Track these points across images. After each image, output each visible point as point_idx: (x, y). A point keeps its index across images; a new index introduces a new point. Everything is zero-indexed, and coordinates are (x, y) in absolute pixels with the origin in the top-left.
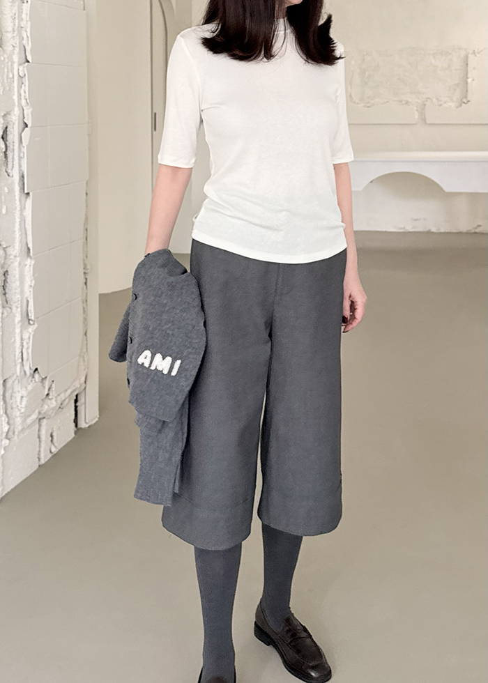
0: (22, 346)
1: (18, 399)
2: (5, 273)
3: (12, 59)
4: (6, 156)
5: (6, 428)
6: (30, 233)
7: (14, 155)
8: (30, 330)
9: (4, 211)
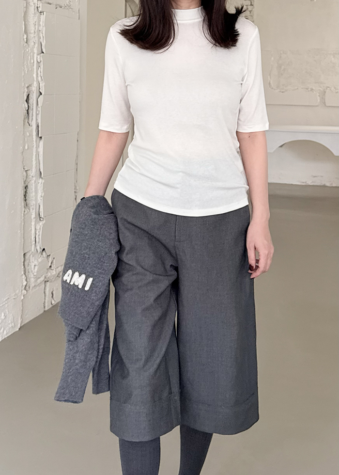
0: (36, 234)
1: (33, 267)
2: (26, 187)
3: (33, 51)
4: (28, 113)
5: (25, 283)
6: (41, 162)
7: (33, 112)
8: (41, 224)
9: (26, 148)
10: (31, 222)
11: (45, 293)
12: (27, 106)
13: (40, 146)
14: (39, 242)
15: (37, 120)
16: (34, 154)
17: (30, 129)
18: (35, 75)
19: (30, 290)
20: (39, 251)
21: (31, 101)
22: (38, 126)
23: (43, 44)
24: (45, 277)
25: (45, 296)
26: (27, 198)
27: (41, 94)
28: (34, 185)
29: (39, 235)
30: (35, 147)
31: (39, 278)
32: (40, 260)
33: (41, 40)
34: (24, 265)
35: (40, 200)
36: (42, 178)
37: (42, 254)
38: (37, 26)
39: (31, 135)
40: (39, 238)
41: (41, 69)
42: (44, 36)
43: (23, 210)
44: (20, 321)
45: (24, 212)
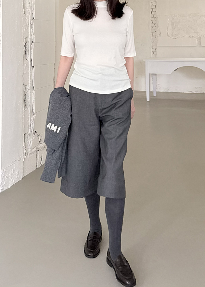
0: (31, 122)
1: (29, 142)
2: (25, 95)
3: (28, 18)
4: (26, 53)
5: (25, 152)
6: (34, 81)
7: (29, 53)
8: (34, 117)
9: (25, 73)
10: (28, 115)
11: (37, 157)
12: (25, 49)
13: (33, 72)
14: (33, 127)
15: (31, 57)
16: (30, 76)
17: (27, 62)
18: (29, 32)
19: (28, 156)
20: (33, 133)
21: (27, 46)
22: (32, 60)
23: (34, 15)
24: (37, 148)
25: (37, 159)
26: (26, 101)
27: (33, 42)
28: (29, 94)
29: (33, 123)
30: (30, 72)
31: (33, 148)
32: (33, 138)
33: (33, 12)
34: (24, 141)
35: (33, 103)
36: (34, 90)
37: (35, 134)
38: (30, 5)
39: (28, 65)
40: (33, 125)
41: (33, 28)
42: (34, 10)
43: (24, 108)
44: (22, 174)
45: (24, 110)
